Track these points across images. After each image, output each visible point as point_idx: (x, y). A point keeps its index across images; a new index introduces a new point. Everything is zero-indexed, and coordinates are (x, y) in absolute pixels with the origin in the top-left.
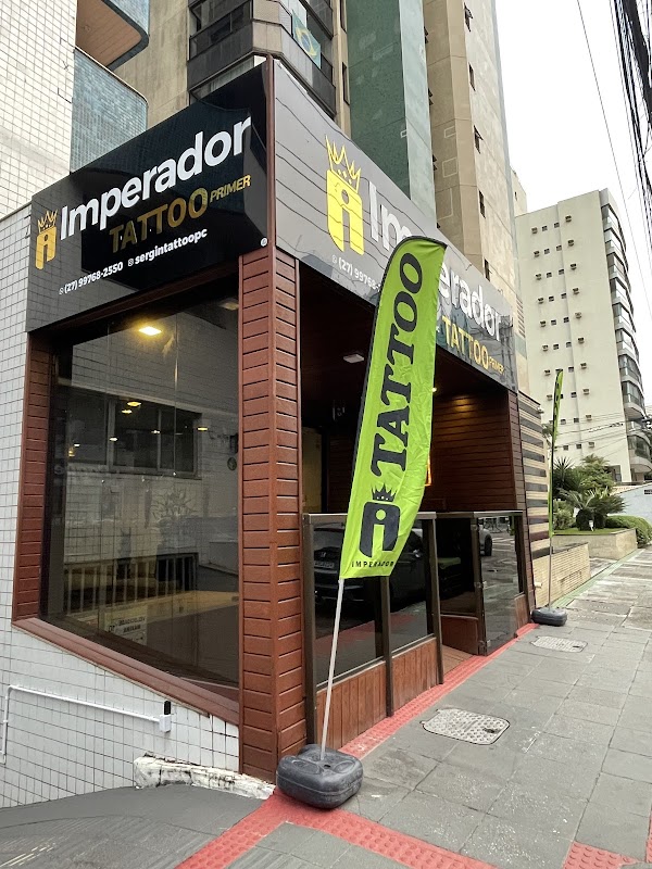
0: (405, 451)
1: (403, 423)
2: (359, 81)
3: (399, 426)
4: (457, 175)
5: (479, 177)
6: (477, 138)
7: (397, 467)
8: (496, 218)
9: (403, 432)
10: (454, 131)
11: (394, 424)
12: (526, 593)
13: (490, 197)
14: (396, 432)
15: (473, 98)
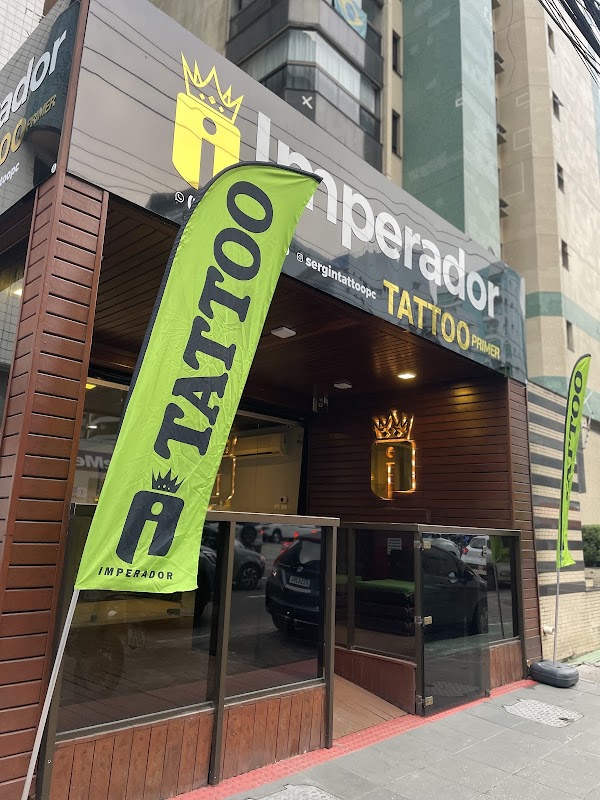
0: (209, 431)
1: (214, 394)
2: (414, 50)
3: (206, 397)
4: (531, 147)
5: (557, 146)
6: (556, 105)
7: (193, 450)
8: (579, 192)
9: (211, 404)
10: (528, 98)
11: (199, 395)
12: (522, 638)
13: (573, 170)
14: (201, 405)
15: (552, 60)
